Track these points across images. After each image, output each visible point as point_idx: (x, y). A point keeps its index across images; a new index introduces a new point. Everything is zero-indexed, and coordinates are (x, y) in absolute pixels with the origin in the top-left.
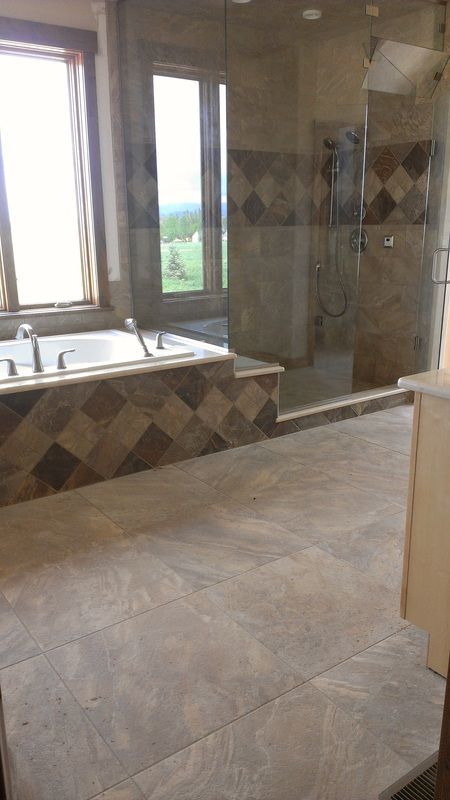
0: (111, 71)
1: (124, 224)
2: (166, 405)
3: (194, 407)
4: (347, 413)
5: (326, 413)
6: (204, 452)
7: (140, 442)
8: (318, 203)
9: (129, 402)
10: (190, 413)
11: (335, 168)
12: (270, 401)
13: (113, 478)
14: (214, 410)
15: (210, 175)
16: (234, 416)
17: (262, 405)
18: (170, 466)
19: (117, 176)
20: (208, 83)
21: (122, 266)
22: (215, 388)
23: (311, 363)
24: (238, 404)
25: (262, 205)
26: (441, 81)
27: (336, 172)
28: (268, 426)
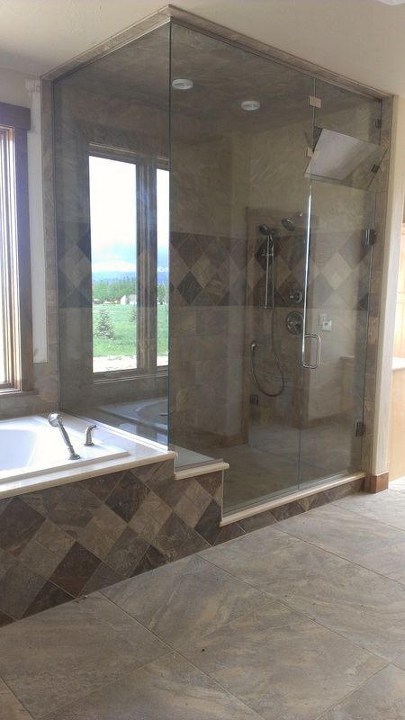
0: (45, 149)
1: (54, 303)
2: (94, 519)
3: (127, 518)
4: (294, 508)
5: (273, 511)
6: (138, 571)
7: (60, 567)
8: (251, 285)
9: (47, 521)
10: (122, 525)
11: (270, 252)
12: (214, 502)
13: (24, 616)
14: (150, 519)
15: (146, 255)
16: (174, 523)
17: (204, 508)
18: (96, 594)
19: (48, 255)
20: (145, 167)
21: (50, 347)
22: (152, 492)
23: (245, 440)
24: (178, 509)
25: (198, 285)
26: (378, 174)
27: (270, 257)
28: (212, 532)
